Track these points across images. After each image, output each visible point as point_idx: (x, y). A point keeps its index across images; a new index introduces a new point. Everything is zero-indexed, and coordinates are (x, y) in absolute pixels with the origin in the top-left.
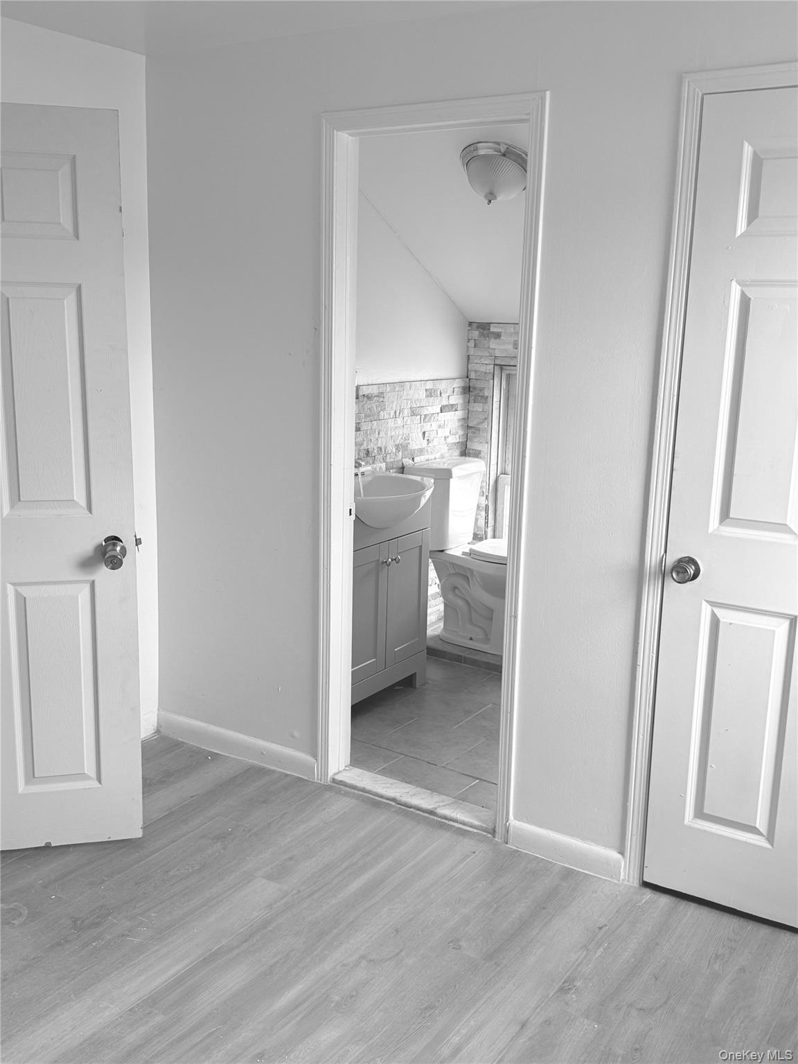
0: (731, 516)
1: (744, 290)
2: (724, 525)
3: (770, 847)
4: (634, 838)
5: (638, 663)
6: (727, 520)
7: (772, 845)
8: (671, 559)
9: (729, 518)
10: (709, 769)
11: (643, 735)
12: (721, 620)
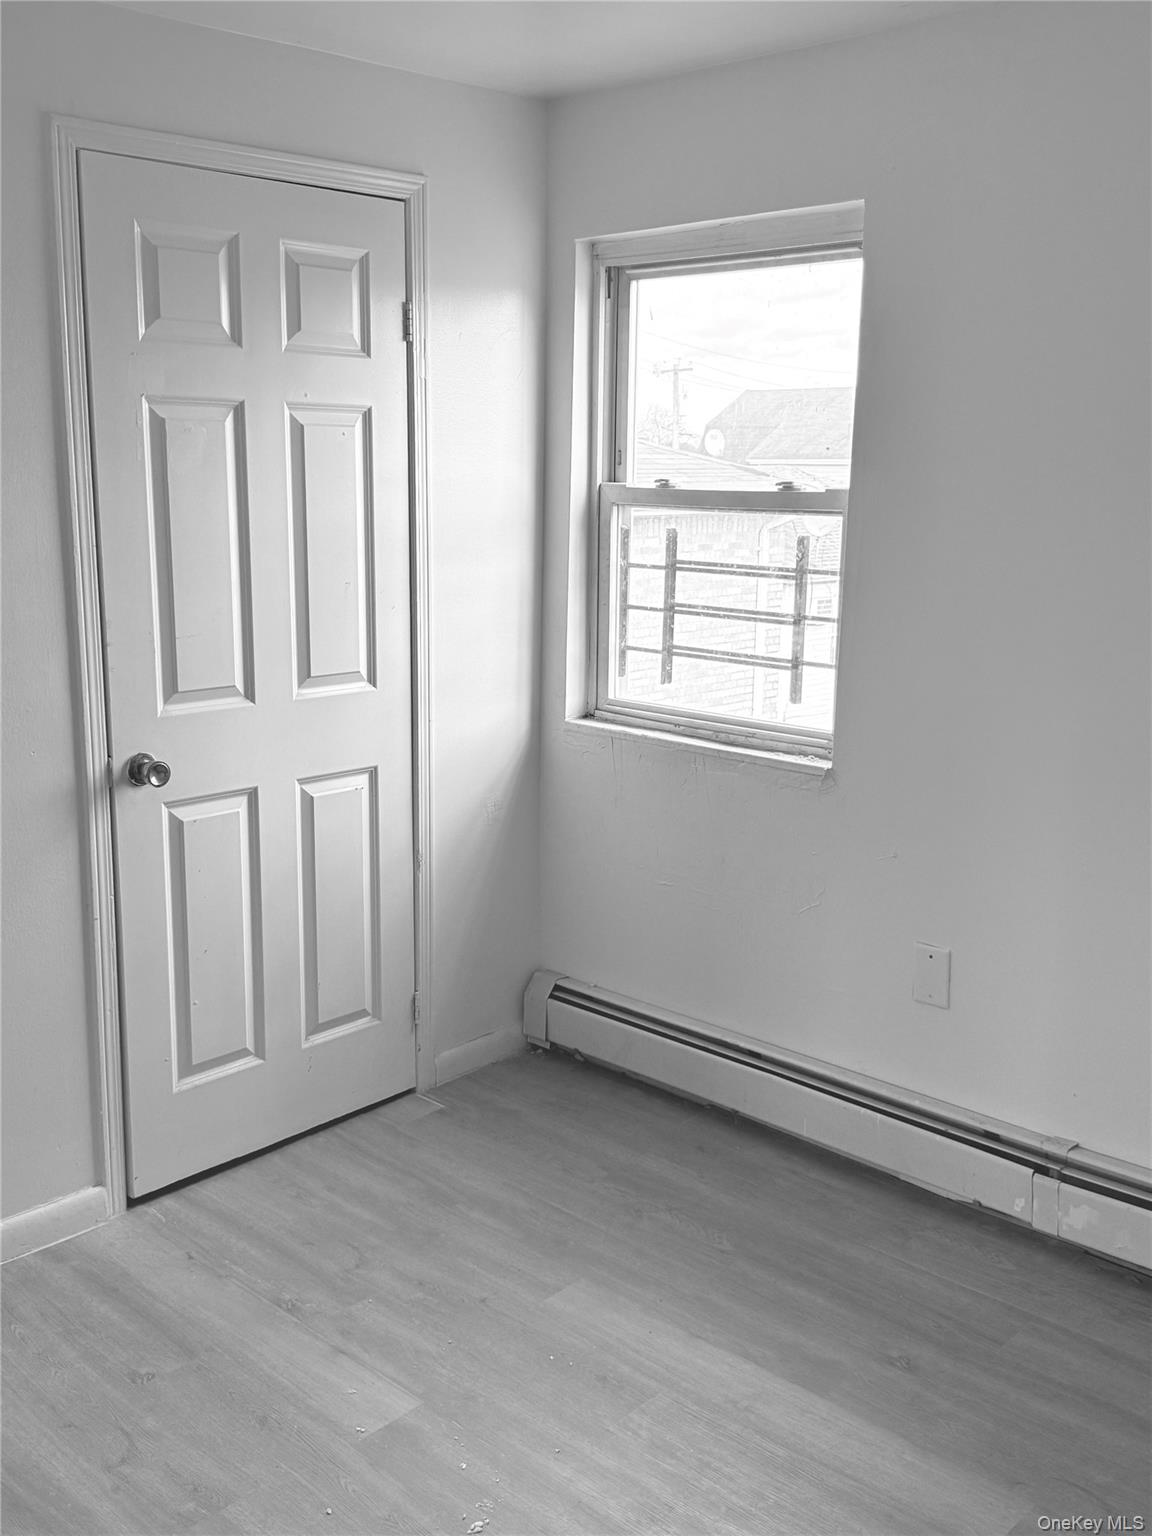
0: (180, 690)
1: (152, 407)
2: (172, 703)
3: (261, 1061)
4: (114, 1152)
5: (95, 917)
6: (176, 696)
7: (264, 1059)
8: (119, 763)
9: (177, 692)
10: (192, 1007)
11: (111, 1011)
12: (184, 820)
